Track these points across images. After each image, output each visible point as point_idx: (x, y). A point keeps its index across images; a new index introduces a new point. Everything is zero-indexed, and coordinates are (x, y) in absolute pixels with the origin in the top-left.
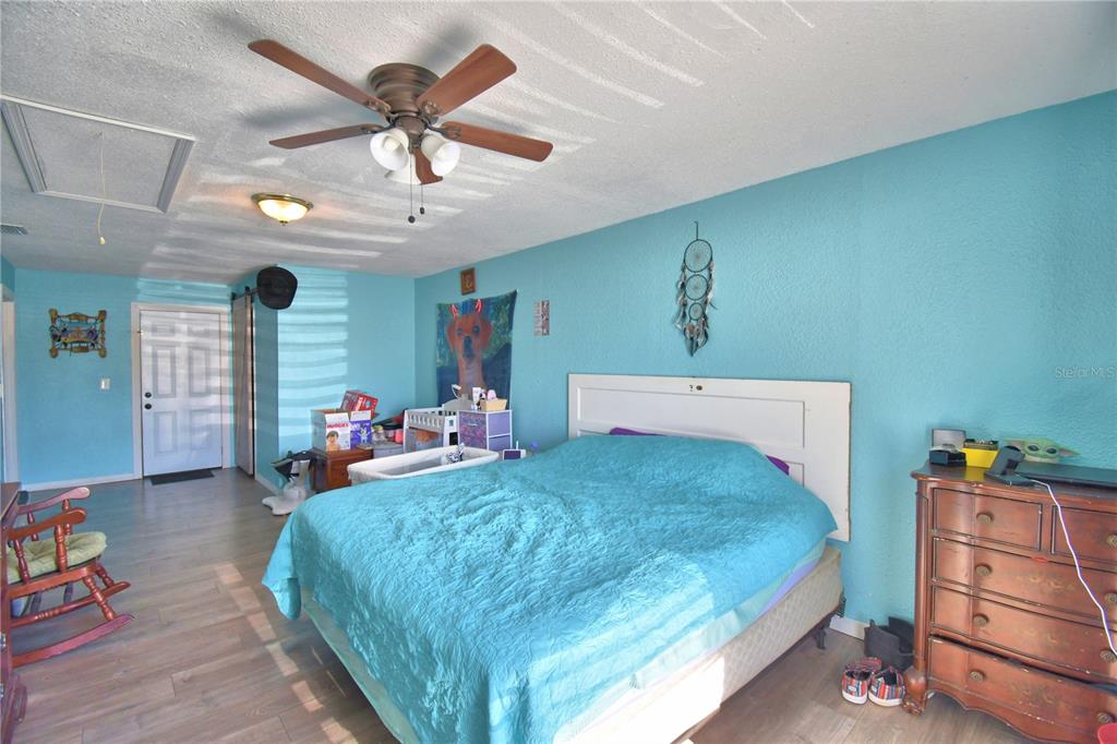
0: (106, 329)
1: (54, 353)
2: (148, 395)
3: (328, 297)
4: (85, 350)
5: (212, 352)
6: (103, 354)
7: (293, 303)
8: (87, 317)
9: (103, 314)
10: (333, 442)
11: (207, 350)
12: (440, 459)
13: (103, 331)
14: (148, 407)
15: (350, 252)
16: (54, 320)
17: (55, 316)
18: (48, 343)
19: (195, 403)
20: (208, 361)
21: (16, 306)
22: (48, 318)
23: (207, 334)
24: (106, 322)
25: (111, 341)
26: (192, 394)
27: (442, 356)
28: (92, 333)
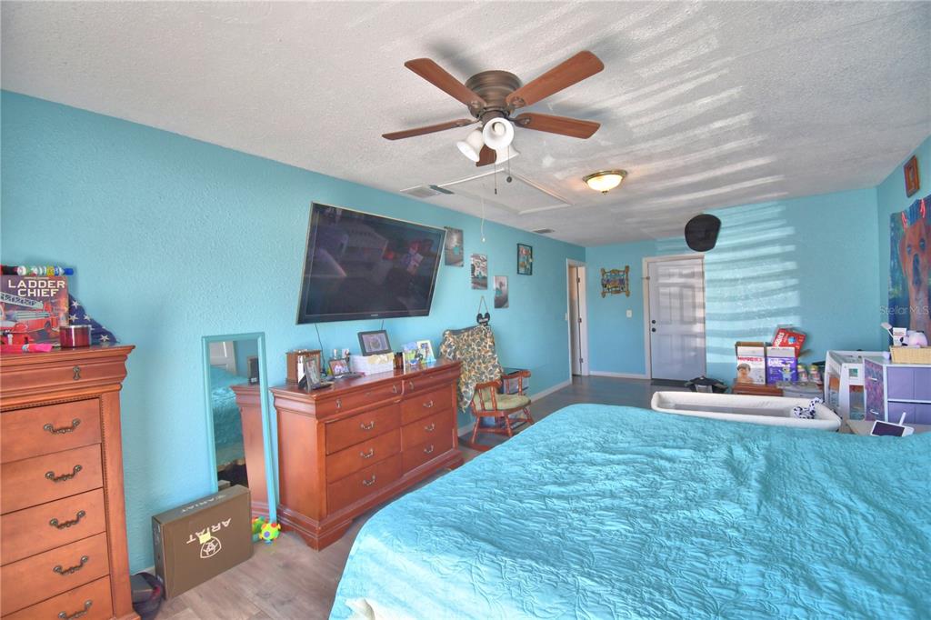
0: (629, 278)
1: (604, 294)
2: (654, 322)
3: (753, 231)
4: (618, 292)
5: (696, 290)
6: (628, 295)
7: (717, 244)
8: (619, 271)
9: (627, 268)
10: (744, 374)
11: (692, 287)
12: (789, 412)
13: (627, 280)
14: (654, 330)
15: (737, 186)
16: (603, 275)
17: (604, 272)
18: (600, 289)
19: (684, 328)
20: (694, 297)
21: (586, 269)
22: (600, 274)
23: (692, 275)
24: (629, 273)
25: (632, 287)
26: (682, 322)
27: (894, 284)
28: (622, 281)
